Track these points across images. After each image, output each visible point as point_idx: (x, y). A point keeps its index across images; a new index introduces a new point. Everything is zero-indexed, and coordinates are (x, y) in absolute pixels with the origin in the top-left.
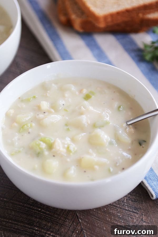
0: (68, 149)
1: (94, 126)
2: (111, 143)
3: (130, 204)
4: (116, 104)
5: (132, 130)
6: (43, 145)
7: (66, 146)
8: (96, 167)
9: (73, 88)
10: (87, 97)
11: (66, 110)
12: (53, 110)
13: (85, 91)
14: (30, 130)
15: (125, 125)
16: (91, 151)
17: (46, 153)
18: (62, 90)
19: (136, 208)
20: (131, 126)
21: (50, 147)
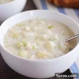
0: (33, 48)
4: (62, 32)
6: (22, 44)
7: (33, 46)
9: (44, 23)
12: (31, 31)
20: (67, 42)
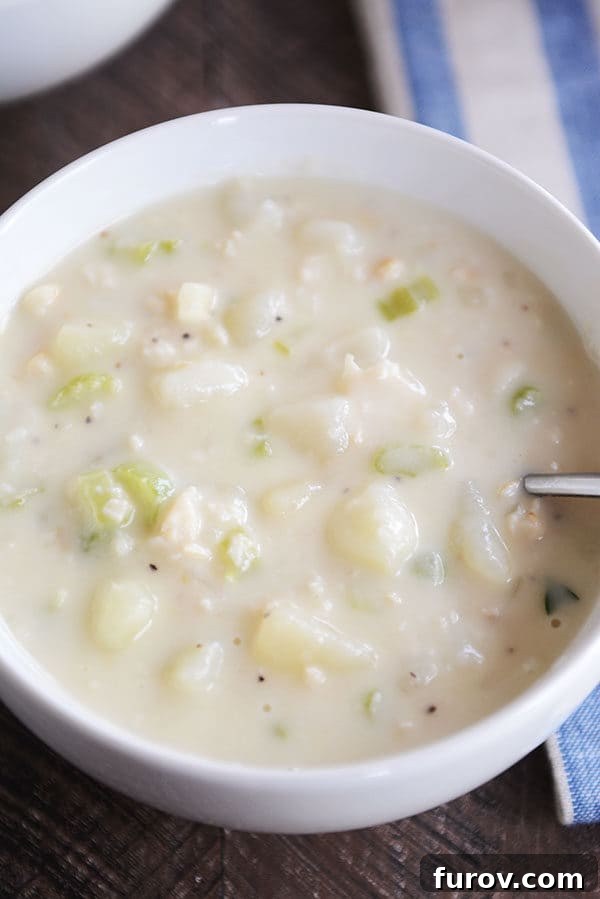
0: (222, 558)
1: (378, 463)
2: (419, 567)
3: (459, 812)
4: (510, 375)
5: (536, 526)
6: (121, 509)
7: (219, 535)
8: (316, 674)
9: (351, 243)
10: (396, 306)
11: (282, 349)
12: (222, 335)
13: (397, 273)
14: (96, 409)
15: (512, 490)
16: (318, 585)
17: (124, 545)
18: (299, 239)
19: (482, 839)
20: (537, 504)
21: (149, 522)
